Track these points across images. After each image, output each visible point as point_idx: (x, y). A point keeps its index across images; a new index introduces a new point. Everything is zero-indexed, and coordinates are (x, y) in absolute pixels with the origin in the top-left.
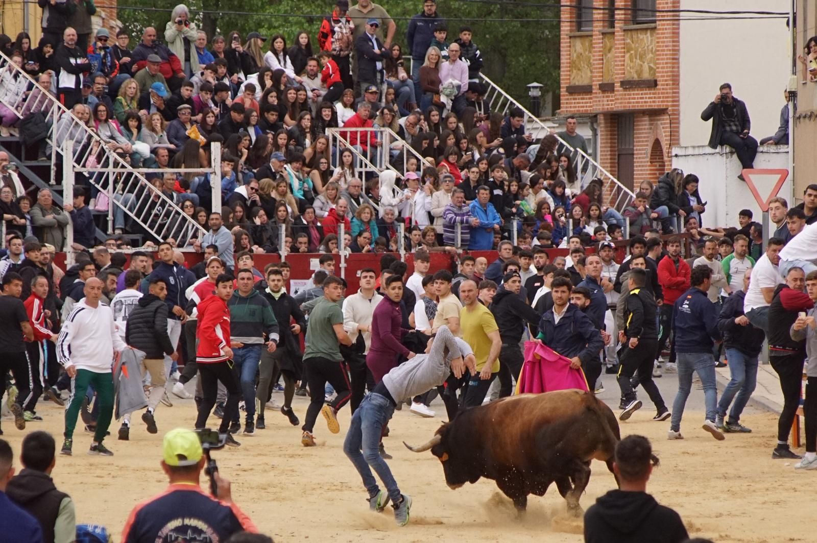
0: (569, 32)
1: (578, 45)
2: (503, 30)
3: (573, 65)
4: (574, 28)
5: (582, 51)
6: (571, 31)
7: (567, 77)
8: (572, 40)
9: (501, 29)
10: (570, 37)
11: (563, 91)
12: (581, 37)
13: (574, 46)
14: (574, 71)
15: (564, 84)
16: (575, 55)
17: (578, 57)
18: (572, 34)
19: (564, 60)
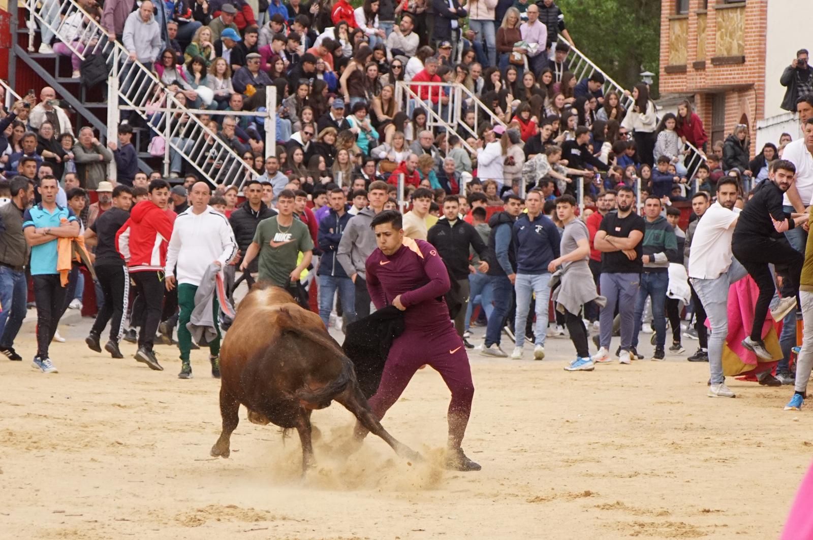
0: (668, 16)
1: (677, 26)
2: (637, 38)
3: (672, 47)
4: (673, 12)
5: (680, 33)
6: (671, 14)
7: (666, 58)
8: (672, 22)
9: (636, 37)
10: (670, 20)
11: (662, 71)
12: (679, 19)
13: (673, 28)
14: (673, 52)
15: (663, 65)
16: (673, 37)
17: (676, 39)
18: (671, 17)
19: (664, 41)
